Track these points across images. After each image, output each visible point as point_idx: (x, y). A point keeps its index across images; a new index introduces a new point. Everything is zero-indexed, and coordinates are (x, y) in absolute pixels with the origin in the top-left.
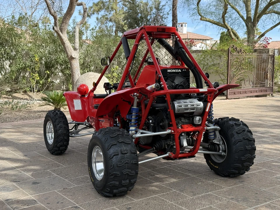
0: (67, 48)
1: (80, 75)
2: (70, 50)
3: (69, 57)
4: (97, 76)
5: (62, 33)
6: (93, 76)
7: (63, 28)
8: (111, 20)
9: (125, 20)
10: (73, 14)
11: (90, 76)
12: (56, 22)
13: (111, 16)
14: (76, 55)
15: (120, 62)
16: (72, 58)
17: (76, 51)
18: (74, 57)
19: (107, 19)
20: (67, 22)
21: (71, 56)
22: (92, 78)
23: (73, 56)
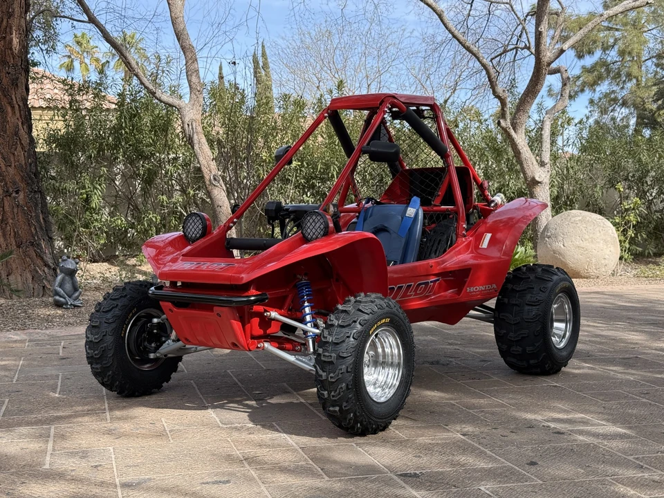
0: (524, 163)
1: (550, 218)
2: (531, 166)
3: (529, 179)
4: (588, 218)
5: (515, 132)
6: (581, 218)
7: (518, 121)
8: (624, 104)
9: (658, 100)
10: (539, 92)
11: (573, 217)
12: (505, 109)
13: (625, 92)
14: (543, 176)
15: (645, 193)
16: (534, 183)
17: (542, 168)
18: (540, 180)
19: (615, 100)
20: (528, 108)
21: (533, 179)
22: (578, 222)
23: (537, 179)
